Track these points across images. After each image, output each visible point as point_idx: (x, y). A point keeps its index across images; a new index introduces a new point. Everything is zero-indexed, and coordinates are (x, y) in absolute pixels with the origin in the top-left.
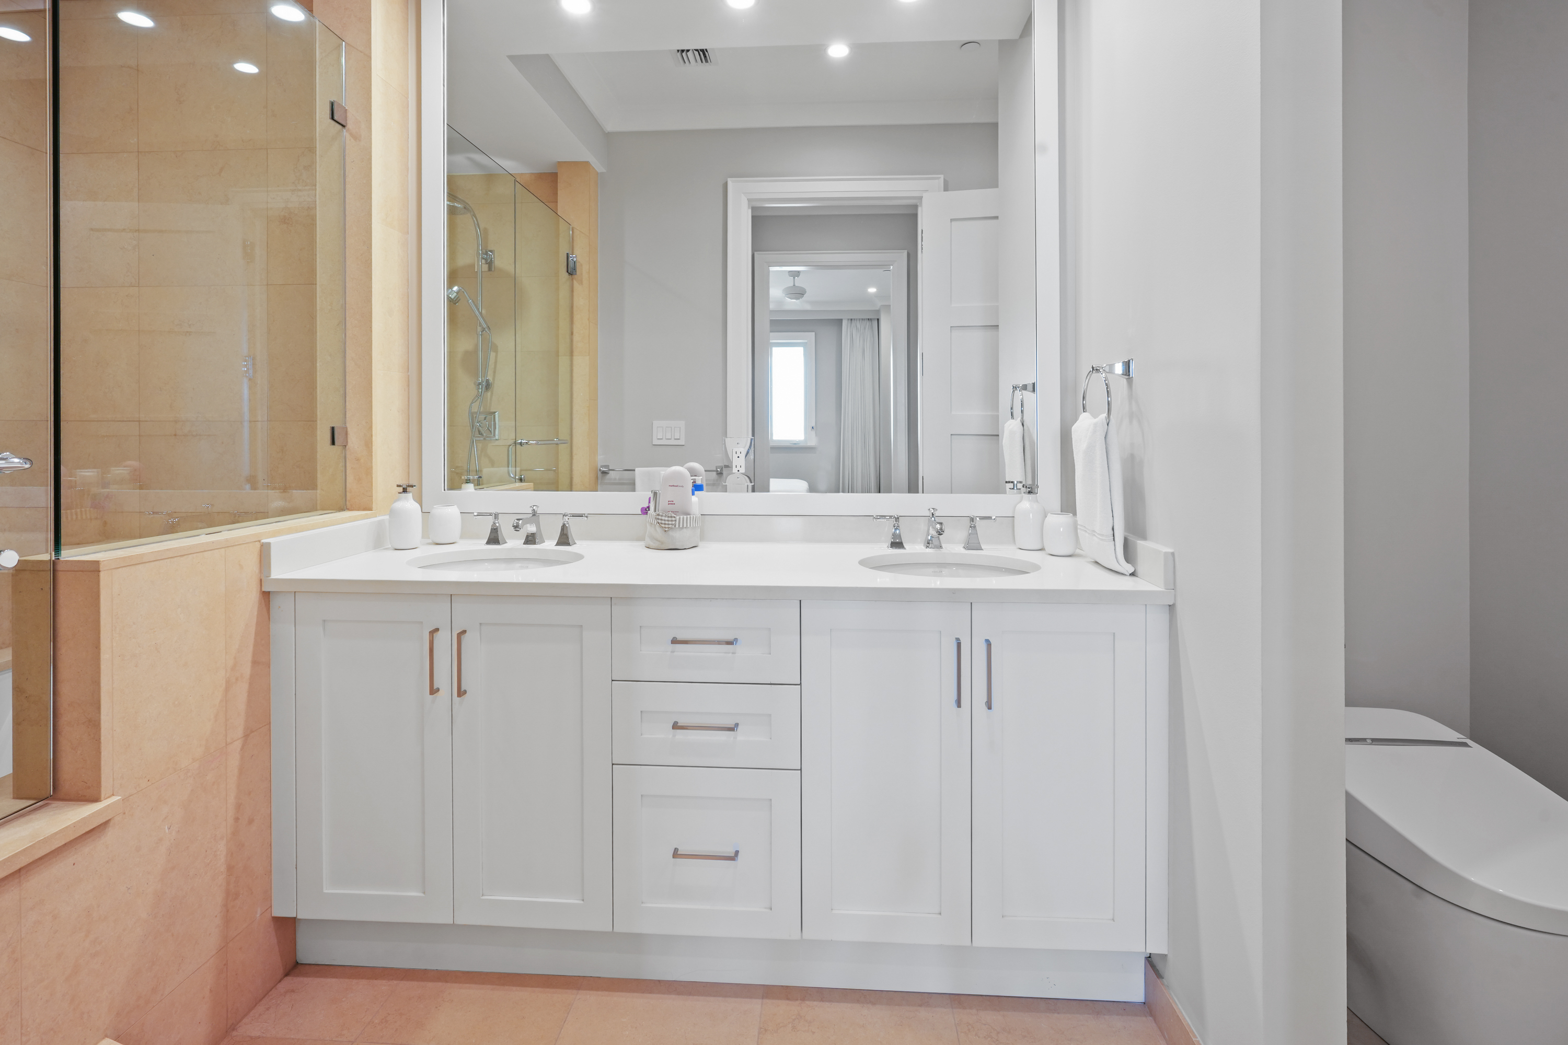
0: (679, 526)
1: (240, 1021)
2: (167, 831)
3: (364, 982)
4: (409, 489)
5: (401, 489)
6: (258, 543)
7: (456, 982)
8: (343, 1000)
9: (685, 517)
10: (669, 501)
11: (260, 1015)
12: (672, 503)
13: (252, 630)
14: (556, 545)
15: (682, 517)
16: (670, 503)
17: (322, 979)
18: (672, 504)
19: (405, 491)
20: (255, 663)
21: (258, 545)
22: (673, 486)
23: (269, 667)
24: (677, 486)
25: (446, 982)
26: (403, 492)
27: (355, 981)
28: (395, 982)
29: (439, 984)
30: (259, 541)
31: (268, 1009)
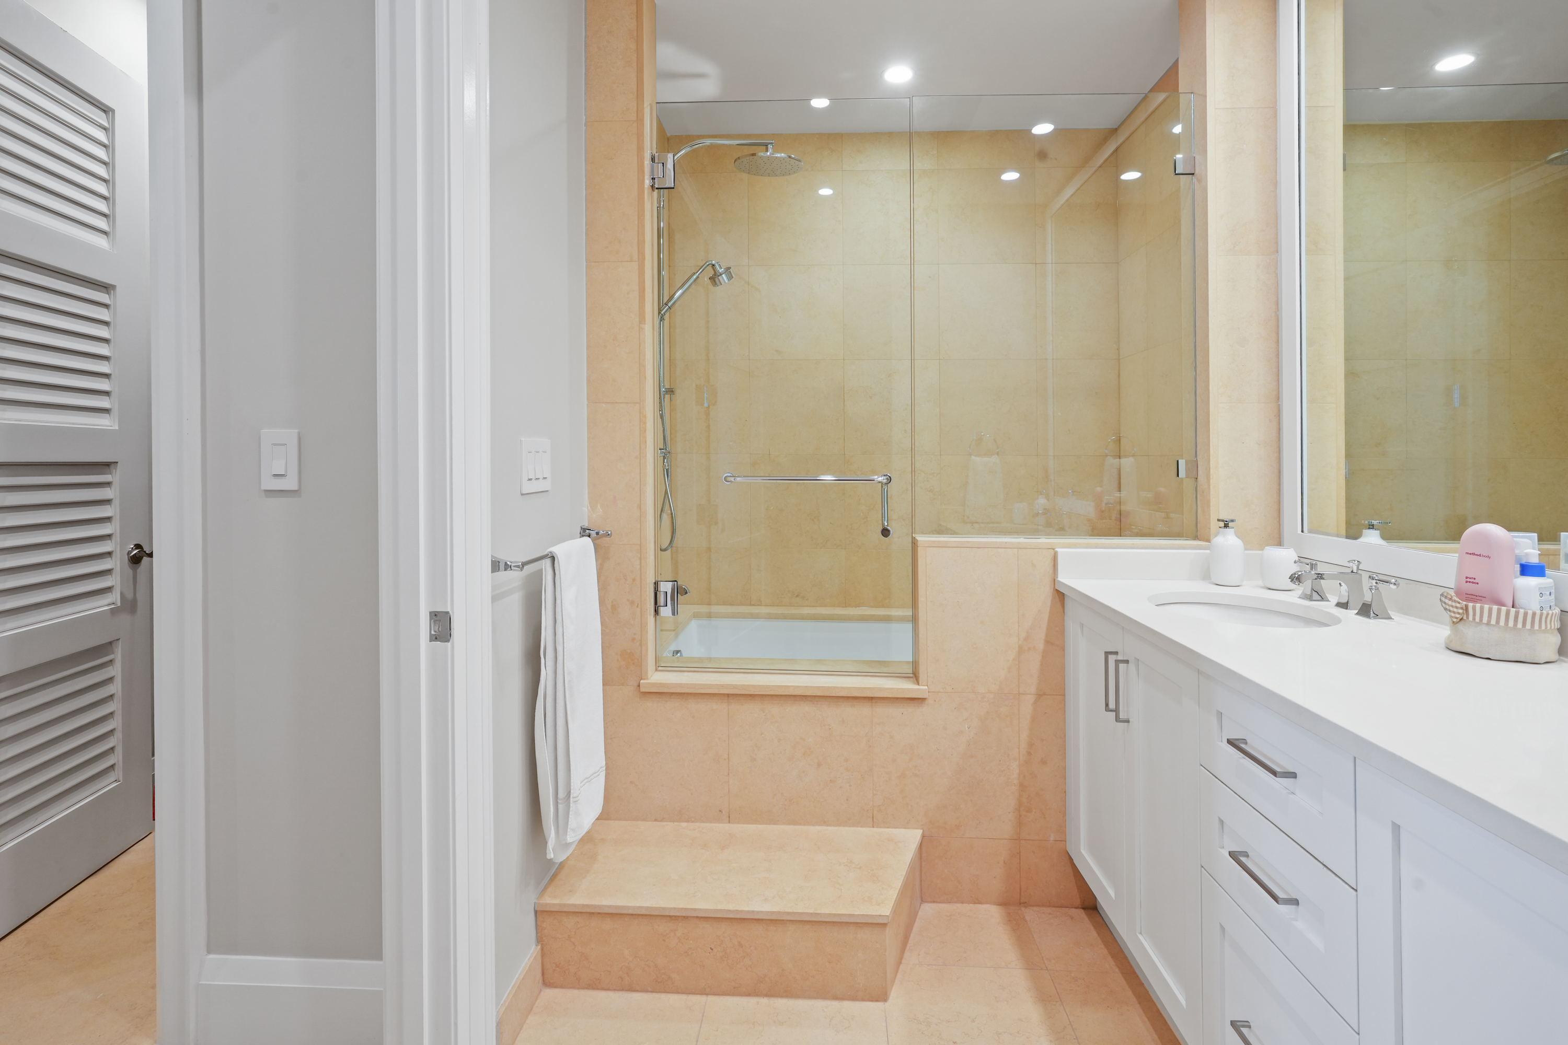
0: (1474, 619)
1: (1033, 906)
2: (967, 729)
3: (1105, 951)
4: (1231, 524)
5: (1222, 524)
6: (1052, 550)
7: (1143, 1010)
8: (1081, 948)
9: (1495, 608)
10: (1467, 578)
11: (1043, 913)
12: (1473, 580)
13: (1046, 616)
14: (1357, 614)
15: (1486, 607)
16: (1468, 580)
17: (1092, 928)
18: (1473, 583)
19: (1226, 526)
20: (1048, 642)
21: (1052, 552)
22: (1474, 554)
23: (1064, 650)
24: (1480, 555)
25: (1140, 1003)
26: (1225, 527)
27: (1103, 946)
28: (1117, 970)
29: (1134, 999)
30: (1053, 549)
31: (1050, 914)
